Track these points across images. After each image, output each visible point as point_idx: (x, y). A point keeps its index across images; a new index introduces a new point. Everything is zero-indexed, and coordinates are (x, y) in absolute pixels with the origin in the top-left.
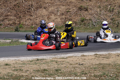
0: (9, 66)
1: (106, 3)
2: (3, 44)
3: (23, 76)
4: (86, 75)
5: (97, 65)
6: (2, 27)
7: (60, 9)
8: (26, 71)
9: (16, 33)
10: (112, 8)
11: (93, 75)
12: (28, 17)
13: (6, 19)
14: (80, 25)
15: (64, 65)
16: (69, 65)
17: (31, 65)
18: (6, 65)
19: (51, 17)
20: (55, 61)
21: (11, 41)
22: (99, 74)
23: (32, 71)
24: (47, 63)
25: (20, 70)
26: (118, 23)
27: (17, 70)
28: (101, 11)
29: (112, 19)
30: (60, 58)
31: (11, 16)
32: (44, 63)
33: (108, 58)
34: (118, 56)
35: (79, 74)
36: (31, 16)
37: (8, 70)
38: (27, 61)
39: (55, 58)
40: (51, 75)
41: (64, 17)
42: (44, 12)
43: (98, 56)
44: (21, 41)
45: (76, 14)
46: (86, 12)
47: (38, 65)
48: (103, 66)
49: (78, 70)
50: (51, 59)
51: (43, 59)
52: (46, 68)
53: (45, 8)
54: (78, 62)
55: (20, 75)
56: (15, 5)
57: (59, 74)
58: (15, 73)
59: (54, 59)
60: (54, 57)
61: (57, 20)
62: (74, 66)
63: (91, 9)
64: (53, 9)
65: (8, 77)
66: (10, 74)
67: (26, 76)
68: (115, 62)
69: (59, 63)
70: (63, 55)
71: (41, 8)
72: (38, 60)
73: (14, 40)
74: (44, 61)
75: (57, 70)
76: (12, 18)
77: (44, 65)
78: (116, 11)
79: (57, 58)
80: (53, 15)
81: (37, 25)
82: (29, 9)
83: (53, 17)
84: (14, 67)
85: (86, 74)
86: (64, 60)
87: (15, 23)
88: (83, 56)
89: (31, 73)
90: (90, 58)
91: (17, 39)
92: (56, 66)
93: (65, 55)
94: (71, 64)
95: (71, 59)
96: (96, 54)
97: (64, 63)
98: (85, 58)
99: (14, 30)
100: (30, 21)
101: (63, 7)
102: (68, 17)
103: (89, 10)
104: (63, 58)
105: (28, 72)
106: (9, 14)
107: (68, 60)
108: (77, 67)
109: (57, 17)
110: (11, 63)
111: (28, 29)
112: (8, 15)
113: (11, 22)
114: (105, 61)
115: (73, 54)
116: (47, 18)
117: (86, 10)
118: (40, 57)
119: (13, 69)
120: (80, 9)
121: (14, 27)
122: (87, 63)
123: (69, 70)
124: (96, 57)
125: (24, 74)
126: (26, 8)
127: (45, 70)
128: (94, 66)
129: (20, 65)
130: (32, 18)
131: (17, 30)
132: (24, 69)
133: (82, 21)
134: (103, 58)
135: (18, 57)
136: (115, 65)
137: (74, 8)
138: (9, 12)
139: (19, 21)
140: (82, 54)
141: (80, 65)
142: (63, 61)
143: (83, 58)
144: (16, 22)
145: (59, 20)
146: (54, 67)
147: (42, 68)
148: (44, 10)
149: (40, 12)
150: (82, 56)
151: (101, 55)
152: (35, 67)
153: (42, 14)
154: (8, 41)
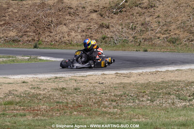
0: (27, 84)
1: (128, 21)
2: (22, 60)
3: (40, 94)
4: (106, 95)
5: (118, 84)
6: (20, 43)
7: (81, 26)
8: (44, 89)
9: (35, 50)
10: (134, 25)
11: (113, 94)
12: (47, 34)
13: (25, 35)
14: (101, 43)
15: (84, 84)
16: (88, 84)
17: (49, 83)
18: (24, 82)
19: (71, 33)
20: (74, 79)
21: (29, 58)
22: (119, 93)
23: (50, 89)
24: (65, 81)
25: (38, 88)
26: (140, 41)
27: (34, 88)
28: (123, 29)
29: (134, 37)
30: (79, 77)
31: (30, 32)
32: (62, 81)
33: (129, 77)
34: (140, 75)
35: (98, 93)
36: (51, 32)
37: (25, 88)
38: (46, 79)
39: (75, 76)
40: (70, 94)
41: (84, 34)
42: (64, 29)
43: (118, 75)
44: (40, 58)
45: (97, 32)
46: (108, 30)
47: (56, 83)
48: (124, 86)
49: (98, 89)
50: (70, 77)
51: (62, 77)
52: (65, 86)
53: (65, 25)
54: (97, 81)
55: (38, 93)
56: (34, 21)
57: (78, 93)
58: (33, 91)
59: (73, 78)
60: (73, 75)
61: (77, 37)
62: (94, 85)
63: (112, 27)
64: (73, 25)
65: (25, 95)
66: (27, 92)
67: (44, 94)
68: (136, 81)
69: (79, 81)
70: (82, 73)
71: (61, 24)
72: (56, 78)
73: (33, 57)
74: (63, 80)
75: (76, 89)
76: (31, 34)
77: (62, 83)
78: (138, 29)
79: (77, 76)
80: (73, 32)
81: (57, 42)
82: (49, 25)
83: (73, 34)
84: (32, 85)
85: (106, 93)
86: (83, 78)
87: (33, 40)
88: (104, 74)
89: (49, 92)
90: (110, 76)
91: (35, 56)
92: (75, 84)
93: (84, 73)
94: (91, 83)
95: (91, 78)
96: (117, 73)
97: (83, 81)
98: (105, 76)
99: (33, 47)
100: (49, 37)
101: (84, 24)
102: (89, 34)
103: (110, 27)
104: (83, 77)
105: (46, 90)
106: (28, 30)
107: (87, 79)
108: (97, 86)
109: (78, 34)
110: (28, 81)
111: (47, 46)
112: (27, 32)
113: (30, 39)
114: (126, 81)
115: (93, 72)
116: (68, 35)
117: (108, 27)
118: (59, 75)
119: (31, 87)
120: (102, 26)
121: (33, 43)
122: (107, 82)
123: (89, 89)
124: (117, 76)
125: (41, 92)
126: (46, 24)
127: (63, 88)
128: (115, 86)
129: (38, 83)
130: (51, 34)
131: (35, 47)
132: (42, 87)
133: (104, 38)
134: (123, 78)
135: (36, 75)
136: (136, 85)
137: (95, 25)
138: (28, 28)
139: (38, 38)
140: (103, 72)
141: (100, 84)
142: (83, 80)
143: (103, 76)
144: (35, 39)
145: (79, 37)
146: (73, 86)
147: (60, 86)
148: (64, 27)
149: (60, 28)
150: (102, 74)
151: (122, 74)
152: (54, 85)
153: (62, 31)
154: (27, 58)
